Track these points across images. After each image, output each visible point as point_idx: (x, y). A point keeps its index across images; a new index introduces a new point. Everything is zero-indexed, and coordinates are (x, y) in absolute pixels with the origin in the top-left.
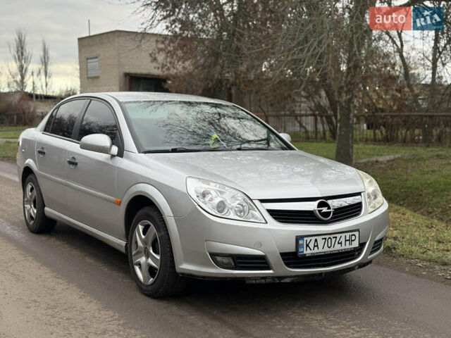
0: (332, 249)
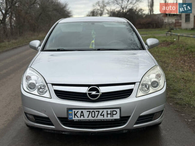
0: (95, 118)
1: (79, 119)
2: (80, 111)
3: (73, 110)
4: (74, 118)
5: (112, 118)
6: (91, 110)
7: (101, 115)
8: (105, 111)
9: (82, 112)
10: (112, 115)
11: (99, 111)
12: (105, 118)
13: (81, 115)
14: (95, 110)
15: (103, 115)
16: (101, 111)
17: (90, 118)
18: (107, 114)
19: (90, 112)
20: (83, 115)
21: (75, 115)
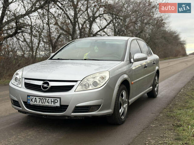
1: (34, 103)
2: (34, 97)
3: (31, 97)
4: (30, 103)
5: (54, 105)
6: (41, 98)
7: (47, 102)
8: (50, 99)
9: (36, 98)
10: (55, 103)
11: (46, 99)
12: (50, 104)
13: (35, 101)
14: (44, 98)
15: (49, 102)
16: (47, 99)
17: (40, 103)
18: (51, 102)
19: (40, 99)
20: (36, 101)
21: (31, 100)
